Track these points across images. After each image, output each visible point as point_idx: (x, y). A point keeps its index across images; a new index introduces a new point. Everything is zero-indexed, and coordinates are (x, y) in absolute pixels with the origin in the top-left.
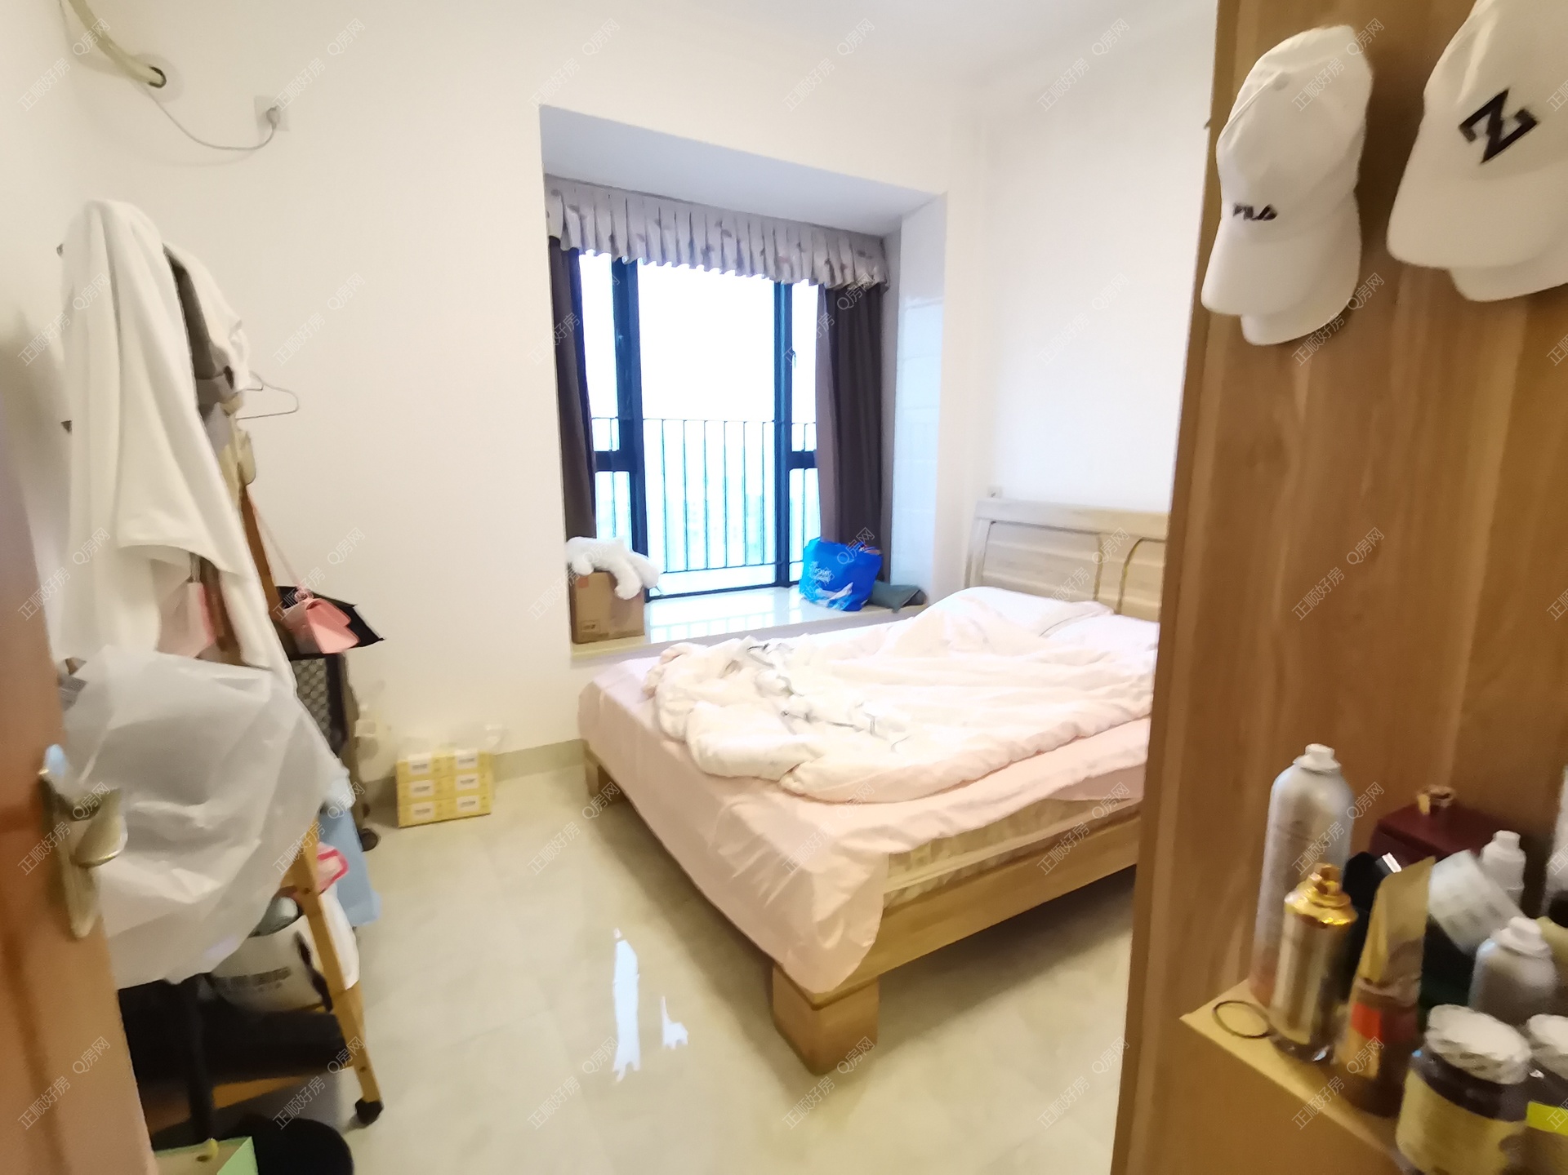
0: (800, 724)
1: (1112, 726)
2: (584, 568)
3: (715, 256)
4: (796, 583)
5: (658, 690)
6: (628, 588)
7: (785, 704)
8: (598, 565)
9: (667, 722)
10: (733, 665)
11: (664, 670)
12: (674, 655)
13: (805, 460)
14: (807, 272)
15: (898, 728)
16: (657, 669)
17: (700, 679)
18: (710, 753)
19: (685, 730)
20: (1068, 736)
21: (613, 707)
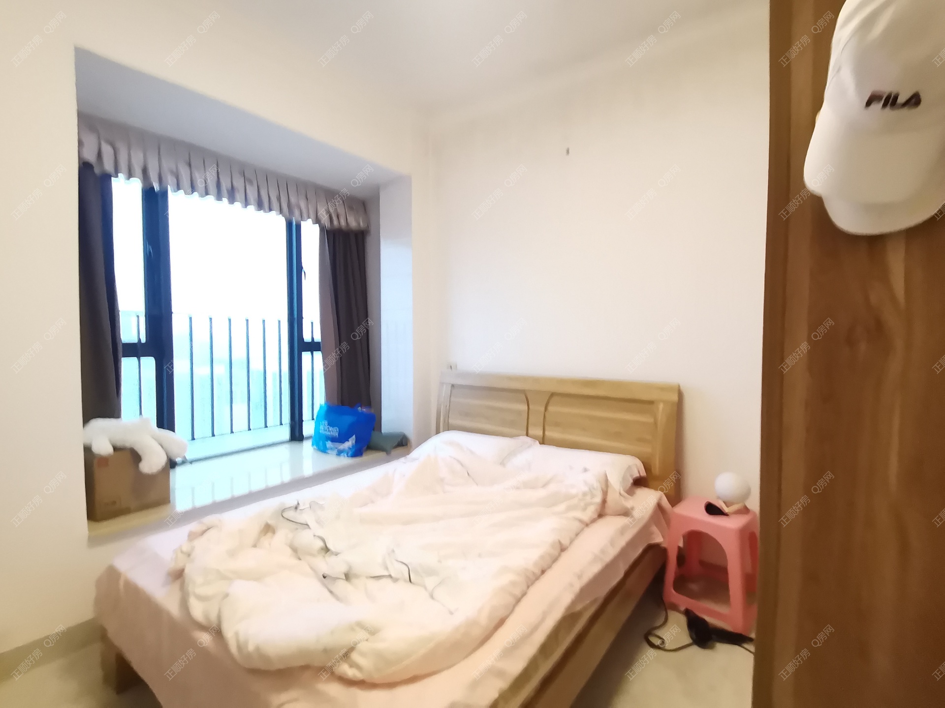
0: (341, 586)
1: (577, 535)
2: (103, 448)
3: (240, 195)
4: (309, 438)
5: (186, 571)
6: (152, 463)
7: (324, 565)
8: (119, 444)
9: (198, 611)
10: (268, 529)
11: (193, 548)
12: (204, 528)
13: (313, 347)
14: (312, 214)
15: (431, 572)
16: (185, 549)
17: (232, 554)
18: (251, 648)
19: (219, 617)
20: (555, 552)
21: (135, 594)
